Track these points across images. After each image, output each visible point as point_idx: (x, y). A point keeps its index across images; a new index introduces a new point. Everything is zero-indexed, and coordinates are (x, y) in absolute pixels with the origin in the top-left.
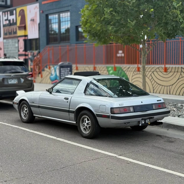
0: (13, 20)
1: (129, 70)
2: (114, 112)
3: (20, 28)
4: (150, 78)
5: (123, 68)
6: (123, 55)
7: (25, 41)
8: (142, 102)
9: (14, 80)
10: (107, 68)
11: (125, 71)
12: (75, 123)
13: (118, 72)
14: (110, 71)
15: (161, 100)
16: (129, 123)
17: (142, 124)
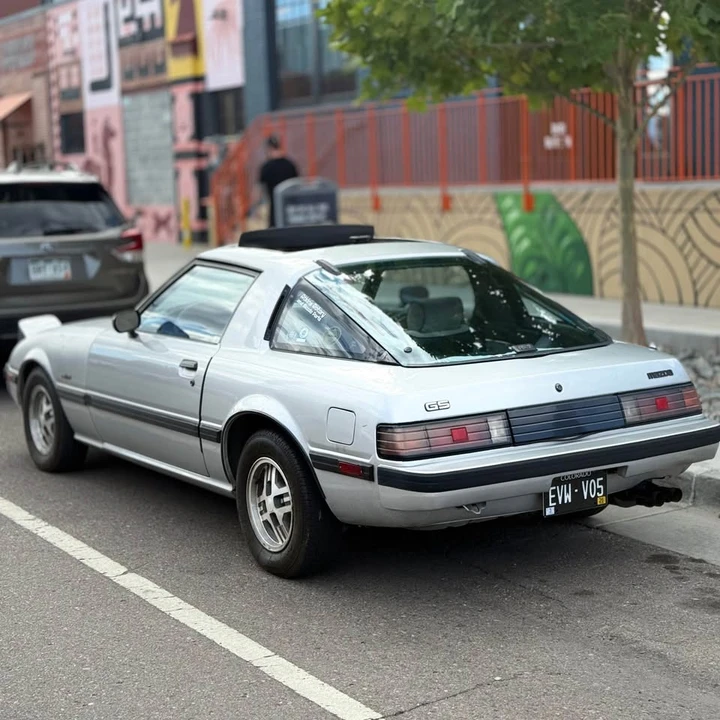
0: (152, 17)
1: (588, 204)
2: (393, 447)
3: (177, 47)
4: (681, 238)
5: (561, 199)
6: (569, 142)
7: (198, 99)
8: (559, 389)
9: (55, 263)
10: (497, 198)
11: (573, 209)
12: (228, 488)
13: (543, 217)
14: (509, 210)
15: (670, 373)
16: (484, 503)
17: (557, 508)
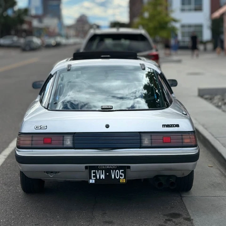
8: (107, 126)
17: (96, 180)
